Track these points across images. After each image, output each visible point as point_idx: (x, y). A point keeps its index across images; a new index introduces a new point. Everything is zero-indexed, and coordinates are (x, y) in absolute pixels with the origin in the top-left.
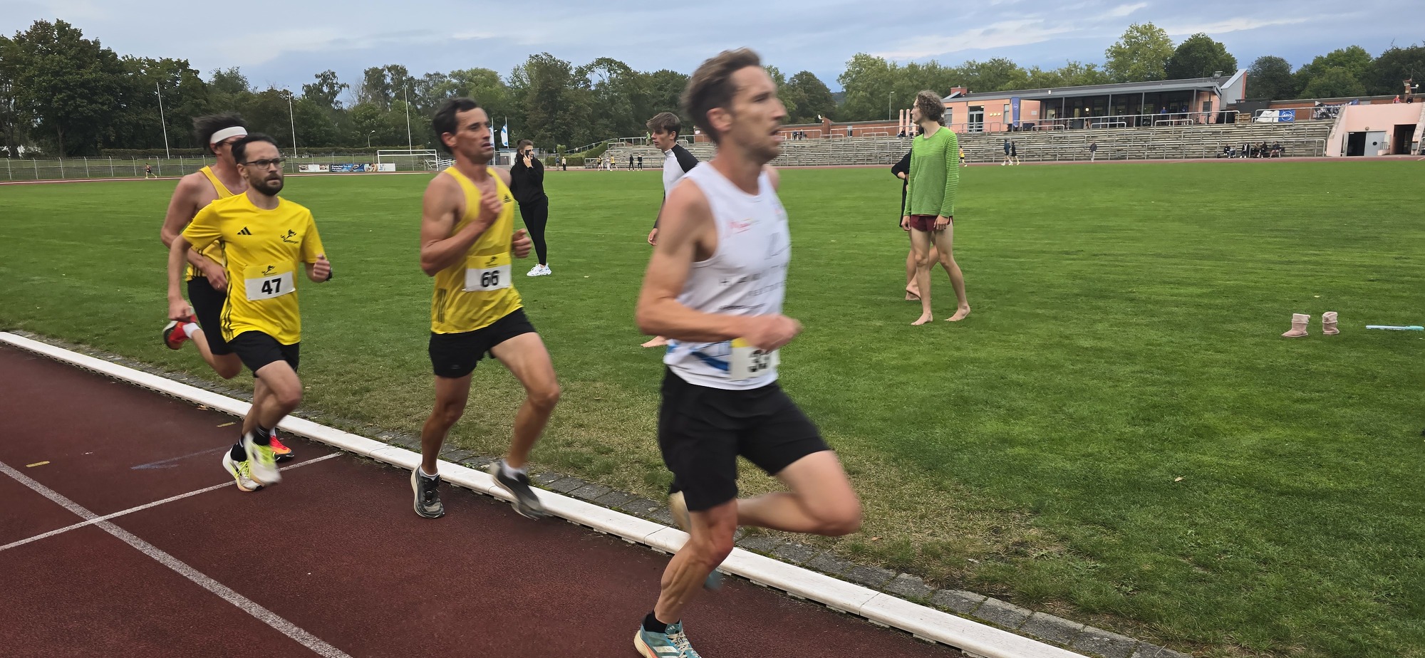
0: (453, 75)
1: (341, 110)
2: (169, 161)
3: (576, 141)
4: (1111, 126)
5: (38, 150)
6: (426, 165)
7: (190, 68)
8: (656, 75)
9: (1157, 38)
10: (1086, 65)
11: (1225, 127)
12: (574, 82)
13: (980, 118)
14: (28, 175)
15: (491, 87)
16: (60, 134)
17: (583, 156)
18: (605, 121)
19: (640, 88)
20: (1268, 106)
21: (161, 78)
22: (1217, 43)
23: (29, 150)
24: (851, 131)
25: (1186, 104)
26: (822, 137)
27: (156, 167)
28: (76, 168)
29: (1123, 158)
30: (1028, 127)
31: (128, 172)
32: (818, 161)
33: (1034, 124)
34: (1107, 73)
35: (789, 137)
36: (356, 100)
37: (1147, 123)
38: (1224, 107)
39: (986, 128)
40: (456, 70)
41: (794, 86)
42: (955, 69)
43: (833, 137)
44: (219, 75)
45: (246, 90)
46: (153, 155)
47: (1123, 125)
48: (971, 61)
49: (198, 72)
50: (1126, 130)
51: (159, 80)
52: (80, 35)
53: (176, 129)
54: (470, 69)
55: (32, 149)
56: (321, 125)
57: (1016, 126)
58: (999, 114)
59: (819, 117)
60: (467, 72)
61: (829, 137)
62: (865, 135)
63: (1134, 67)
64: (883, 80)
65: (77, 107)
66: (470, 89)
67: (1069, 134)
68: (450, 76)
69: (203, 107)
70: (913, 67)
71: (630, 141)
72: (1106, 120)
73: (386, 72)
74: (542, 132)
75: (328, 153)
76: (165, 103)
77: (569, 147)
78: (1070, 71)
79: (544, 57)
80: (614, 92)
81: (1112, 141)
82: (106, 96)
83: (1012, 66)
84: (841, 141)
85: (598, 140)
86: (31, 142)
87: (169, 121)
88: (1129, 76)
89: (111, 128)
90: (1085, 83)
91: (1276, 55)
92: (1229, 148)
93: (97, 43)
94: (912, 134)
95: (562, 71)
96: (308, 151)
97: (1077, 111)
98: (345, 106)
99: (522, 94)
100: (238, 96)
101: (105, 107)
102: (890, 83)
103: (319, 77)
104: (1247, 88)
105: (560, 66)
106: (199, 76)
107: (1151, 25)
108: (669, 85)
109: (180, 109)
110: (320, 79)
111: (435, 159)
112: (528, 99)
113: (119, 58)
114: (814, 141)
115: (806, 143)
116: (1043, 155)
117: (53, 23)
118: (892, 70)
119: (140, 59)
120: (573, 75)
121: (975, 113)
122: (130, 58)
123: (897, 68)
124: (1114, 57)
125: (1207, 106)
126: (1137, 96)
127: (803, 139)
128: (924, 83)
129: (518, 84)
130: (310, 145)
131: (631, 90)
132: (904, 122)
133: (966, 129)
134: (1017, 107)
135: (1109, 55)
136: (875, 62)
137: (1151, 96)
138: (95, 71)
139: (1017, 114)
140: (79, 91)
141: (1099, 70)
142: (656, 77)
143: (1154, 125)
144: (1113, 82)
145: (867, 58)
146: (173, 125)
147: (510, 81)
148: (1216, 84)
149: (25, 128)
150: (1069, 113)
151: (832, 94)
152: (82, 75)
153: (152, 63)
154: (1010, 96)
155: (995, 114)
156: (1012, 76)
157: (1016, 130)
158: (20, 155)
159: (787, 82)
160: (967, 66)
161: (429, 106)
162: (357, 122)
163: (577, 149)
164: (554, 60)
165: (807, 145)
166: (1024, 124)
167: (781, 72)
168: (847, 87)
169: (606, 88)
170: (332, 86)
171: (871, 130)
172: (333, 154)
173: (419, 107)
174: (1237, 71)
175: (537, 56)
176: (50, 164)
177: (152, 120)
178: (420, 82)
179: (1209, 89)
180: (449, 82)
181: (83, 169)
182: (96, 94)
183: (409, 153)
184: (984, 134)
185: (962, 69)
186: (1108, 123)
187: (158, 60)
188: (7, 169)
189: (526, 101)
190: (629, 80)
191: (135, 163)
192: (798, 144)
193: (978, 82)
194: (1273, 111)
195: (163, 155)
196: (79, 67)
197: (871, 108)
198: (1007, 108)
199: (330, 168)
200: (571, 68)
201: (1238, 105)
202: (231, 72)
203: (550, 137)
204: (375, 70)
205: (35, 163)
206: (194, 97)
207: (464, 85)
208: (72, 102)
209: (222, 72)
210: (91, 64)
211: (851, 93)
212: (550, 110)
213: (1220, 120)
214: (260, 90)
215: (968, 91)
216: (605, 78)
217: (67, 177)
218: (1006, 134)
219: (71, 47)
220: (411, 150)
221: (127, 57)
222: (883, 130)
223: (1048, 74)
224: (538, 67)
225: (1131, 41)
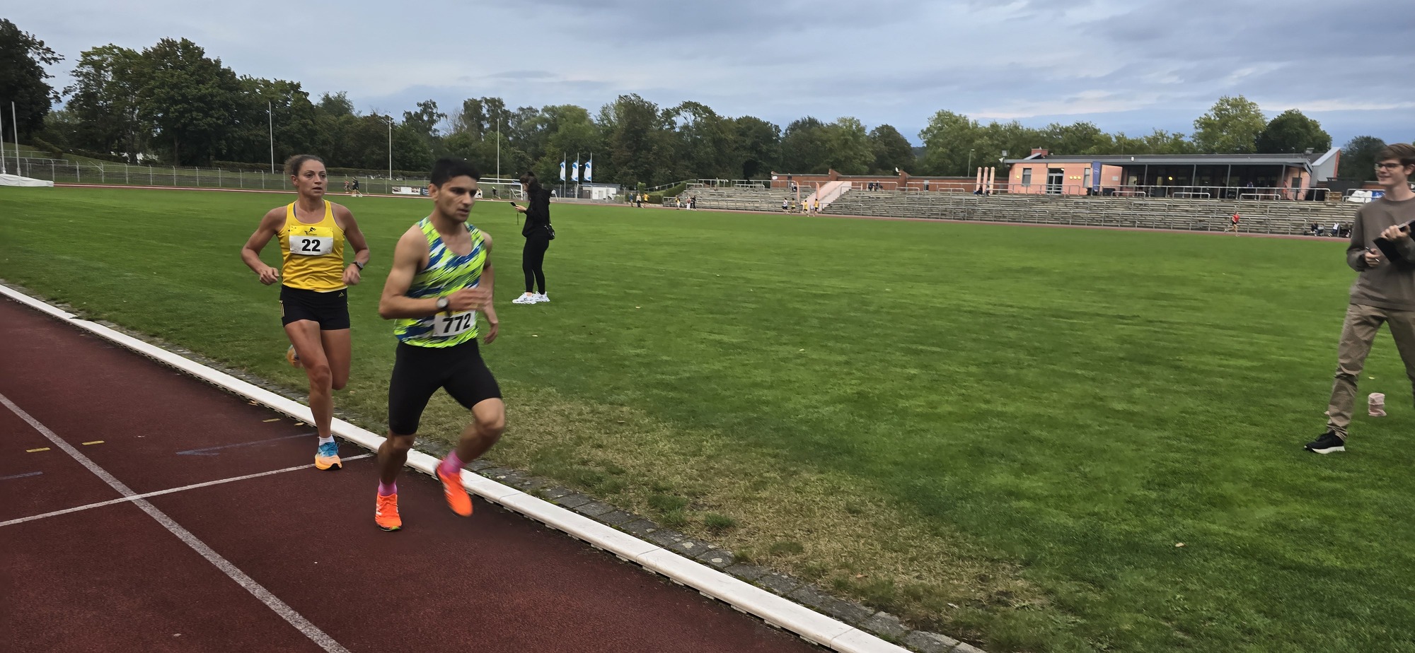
0: (546, 110)
1: (437, 138)
2: (273, 175)
3: (656, 180)
4: (1195, 196)
5: (155, 158)
6: (512, 194)
7: (302, 90)
8: (739, 121)
9: (1249, 111)
10: (1174, 134)
11: (1313, 204)
12: (659, 122)
13: (1060, 180)
14: (143, 181)
15: (580, 123)
16: (176, 144)
17: (662, 195)
18: (687, 163)
19: (722, 132)
20: (1362, 186)
21: (273, 98)
22: (1311, 120)
23: (148, 157)
24: (928, 186)
25: (1274, 179)
26: (898, 189)
27: (261, 181)
28: (187, 177)
29: (1205, 229)
30: (1108, 192)
31: (234, 184)
32: (891, 213)
33: (1114, 190)
34: (1195, 144)
35: (864, 188)
36: (452, 129)
37: (1232, 195)
38: (1315, 184)
39: (1065, 190)
40: (550, 105)
41: (875, 138)
42: (1038, 131)
43: (909, 190)
44: (327, 99)
45: (351, 113)
46: (259, 169)
47: (1207, 196)
48: (1055, 123)
49: (307, 94)
50: (1209, 201)
51: (271, 99)
52: (203, 53)
53: (283, 146)
54: (562, 105)
55: (150, 156)
56: (418, 151)
57: (1096, 191)
58: (1079, 178)
59: (897, 170)
60: (559, 108)
61: (904, 190)
62: (941, 190)
63: (1222, 139)
64: (964, 139)
65: (193, 119)
66: (561, 124)
67: (1150, 201)
68: (543, 110)
69: (309, 127)
70: (994, 126)
71: (708, 183)
72: (1189, 190)
73: (483, 104)
74: (625, 169)
75: (420, 177)
76: (275, 121)
77: (648, 185)
78: (1155, 139)
79: (632, 98)
80: (696, 135)
81: (1194, 211)
82: (222, 111)
83: (1096, 131)
84: (917, 194)
85: (677, 180)
86: (150, 150)
87: (277, 138)
88: (1217, 148)
89: (224, 142)
90: (1171, 152)
91: (1374, 136)
92: (1317, 225)
93: (218, 62)
94: (988, 192)
95: (649, 112)
96: (403, 175)
97: (1160, 179)
98: (441, 134)
99: (609, 132)
100: (342, 119)
101: (220, 122)
102: (971, 141)
103: (419, 105)
104: (1340, 167)
105: (648, 107)
106: (308, 98)
107: (1242, 98)
108: (752, 131)
109: (288, 127)
110: (421, 108)
111: (520, 189)
112: (615, 136)
113: (238, 77)
114: (890, 193)
115: (881, 194)
116: (1122, 221)
117: (179, 41)
118: (974, 128)
119: (257, 80)
120: (659, 116)
121: (1054, 175)
122: (248, 77)
123: (979, 126)
124: (1203, 128)
125: (1297, 183)
126: (1224, 167)
127: (879, 190)
128: (1004, 143)
129: (605, 122)
130: (405, 168)
131: (714, 134)
132: (982, 180)
133: (1044, 190)
134: (1098, 171)
135: (1198, 125)
136: (957, 120)
137: (1237, 169)
138: (212, 87)
139: (1098, 178)
140: (196, 105)
141: (1186, 140)
142: (739, 124)
143: (1238, 198)
144: (1201, 152)
145: (950, 115)
146: (281, 142)
147: (599, 119)
148: (1307, 161)
149: (146, 136)
150: (1152, 181)
151: (911, 149)
152: (200, 90)
153: (267, 83)
154: (1092, 160)
155: (1075, 178)
156: (1096, 141)
157: (1096, 194)
158: (138, 162)
159: (867, 134)
160: (1051, 128)
161: (520, 138)
162: (450, 149)
163: (657, 188)
164: (642, 101)
165: (882, 196)
166: (1104, 189)
167: (863, 124)
168: (928, 142)
169: (690, 130)
170: (431, 114)
171: (947, 186)
172: (425, 177)
173: (510, 138)
174: (1330, 149)
175: (626, 96)
176: (163, 171)
177: (262, 136)
178: (514, 116)
179: (1298, 166)
180: (540, 117)
181: (194, 178)
182: (213, 109)
183: (496, 181)
184: (1062, 197)
185: (1047, 133)
186: (1191, 193)
187: (273, 81)
188: (124, 174)
189: (613, 139)
190: (711, 123)
191: (241, 175)
192: (873, 194)
193: (1060, 145)
194: (1365, 191)
195: (268, 170)
196: (198, 82)
197: (950, 164)
198: (1087, 172)
199: (421, 191)
200: (657, 110)
201: (1329, 183)
202: (339, 96)
203: (632, 175)
204: (474, 101)
205: (151, 170)
206: (302, 117)
207: (555, 120)
208: (189, 114)
209: (331, 96)
210: (210, 80)
211: (932, 148)
212: (635, 148)
213: (1309, 196)
214: (362, 115)
215: (1049, 153)
216: (689, 120)
217: (179, 185)
218: (1084, 197)
219: (191, 64)
220: (498, 179)
221: (245, 76)
222: (959, 186)
223: (1133, 141)
224: (625, 106)
225: (1222, 114)
